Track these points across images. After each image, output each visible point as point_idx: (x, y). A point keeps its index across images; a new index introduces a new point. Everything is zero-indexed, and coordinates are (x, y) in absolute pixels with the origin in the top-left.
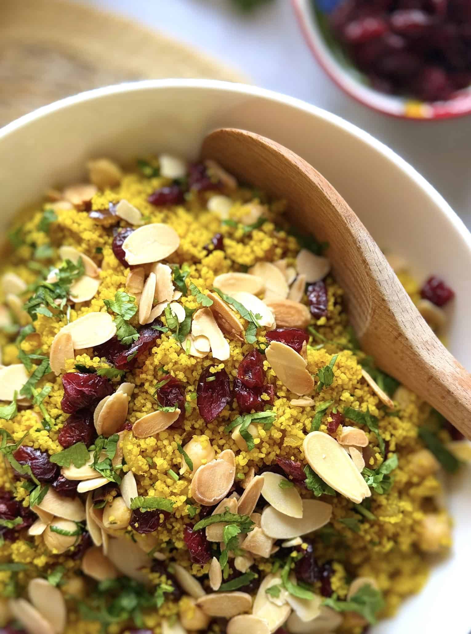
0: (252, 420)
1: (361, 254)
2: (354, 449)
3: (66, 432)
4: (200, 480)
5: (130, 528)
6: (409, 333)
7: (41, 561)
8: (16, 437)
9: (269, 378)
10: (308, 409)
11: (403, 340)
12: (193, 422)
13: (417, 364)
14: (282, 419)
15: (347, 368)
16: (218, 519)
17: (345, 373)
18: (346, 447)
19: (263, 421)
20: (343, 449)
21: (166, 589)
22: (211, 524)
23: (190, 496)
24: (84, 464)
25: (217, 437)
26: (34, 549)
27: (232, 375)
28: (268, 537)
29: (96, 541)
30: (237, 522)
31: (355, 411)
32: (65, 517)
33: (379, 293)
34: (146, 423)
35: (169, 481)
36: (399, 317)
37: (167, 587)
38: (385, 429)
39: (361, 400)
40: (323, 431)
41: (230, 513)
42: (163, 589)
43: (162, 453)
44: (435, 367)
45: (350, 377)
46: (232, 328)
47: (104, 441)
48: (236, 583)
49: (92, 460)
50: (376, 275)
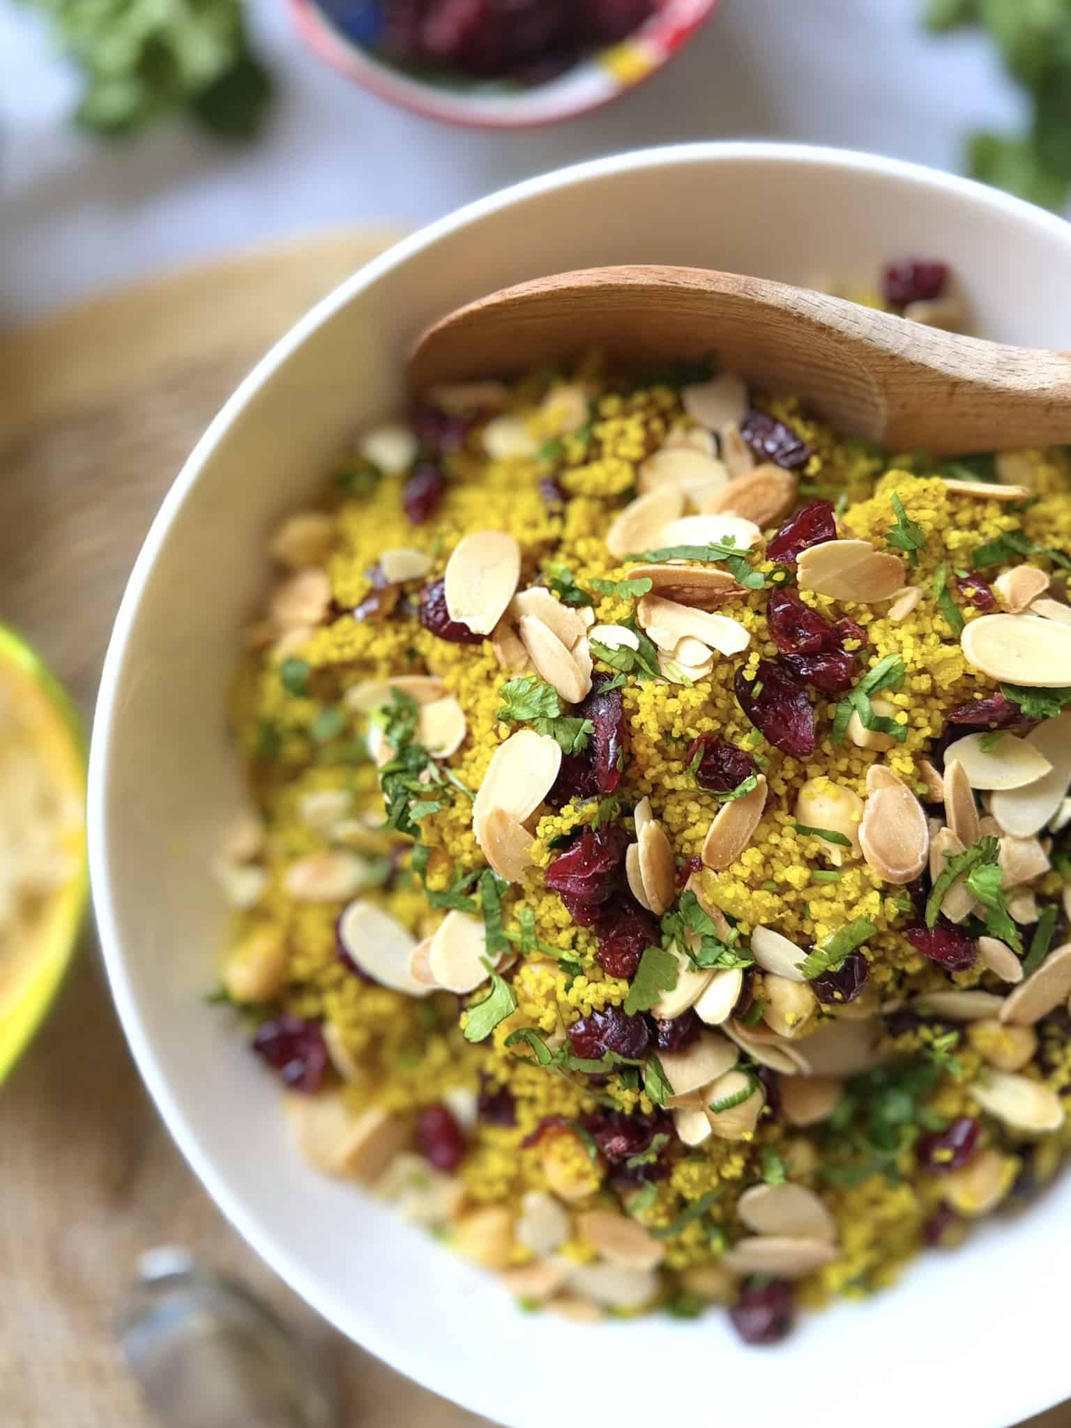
0: (867, 694)
1: (809, 322)
2: (1039, 602)
3: (612, 953)
4: (877, 850)
5: (826, 1008)
6: (967, 371)
7: (735, 1167)
8: (547, 1025)
9: (828, 612)
10: (923, 605)
11: (965, 389)
12: (781, 774)
13: (1012, 405)
14: (908, 654)
15: (917, 497)
16: (948, 880)
17: (921, 508)
18: (1027, 610)
19: (886, 682)
20: (1026, 617)
21: (945, 1044)
22: (943, 896)
23: (879, 885)
24: (677, 975)
25: (831, 765)
26: (708, 1159)
27: (771, 657)
28: (1026, 840)
29: (785, 1068)
30: (976, 860)
31: (984, 548)
32: (717, 1075)
33: (879, 353)
34: (720, 838)
35: (828, 890)
36: (934, 362)
37: (946, 1041)
38: (1040, 536)
39: (974, 525)
40: (973, 618)
41: (957, 856)
42: (941, 1048)
43: (780, 859)
44: (1045, 386)
45: (934, 505)
46: (712, 588)
47: (679, 919)
48: (1038, 943)
49: (685, 960)
50: (855, 332)
